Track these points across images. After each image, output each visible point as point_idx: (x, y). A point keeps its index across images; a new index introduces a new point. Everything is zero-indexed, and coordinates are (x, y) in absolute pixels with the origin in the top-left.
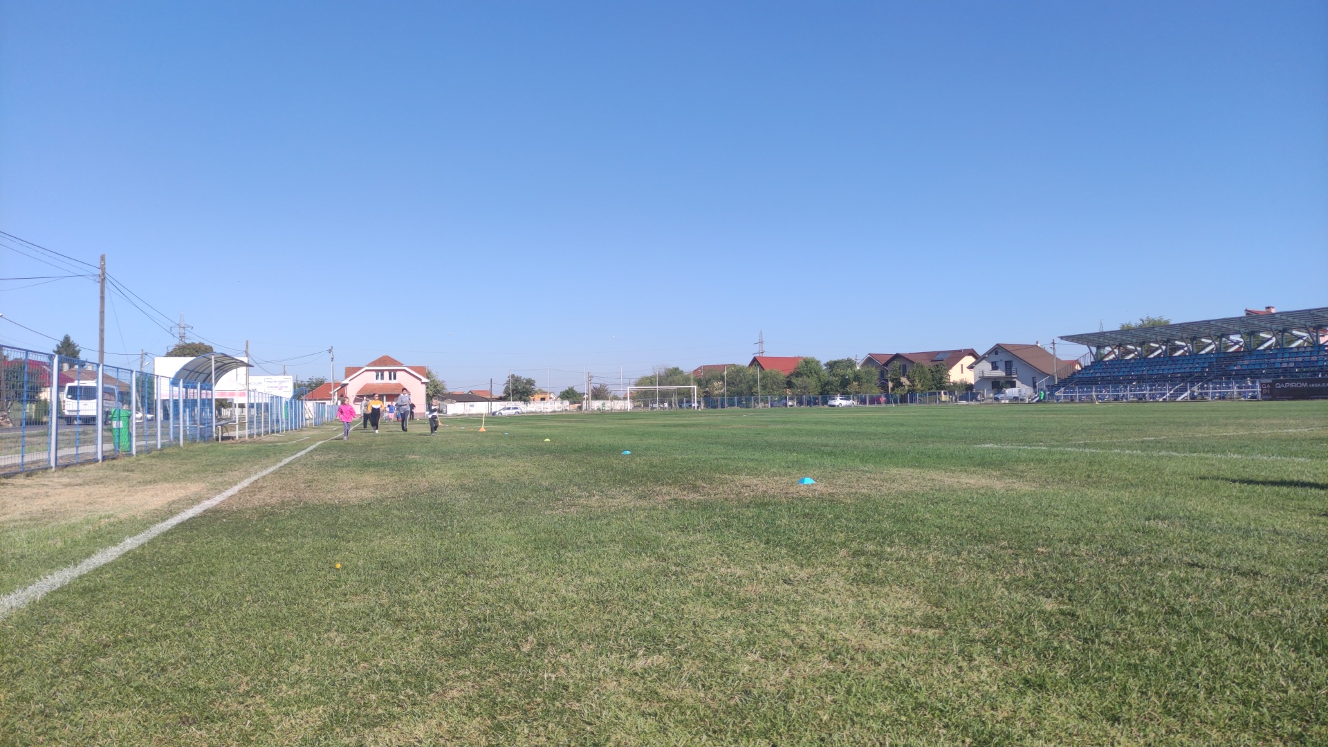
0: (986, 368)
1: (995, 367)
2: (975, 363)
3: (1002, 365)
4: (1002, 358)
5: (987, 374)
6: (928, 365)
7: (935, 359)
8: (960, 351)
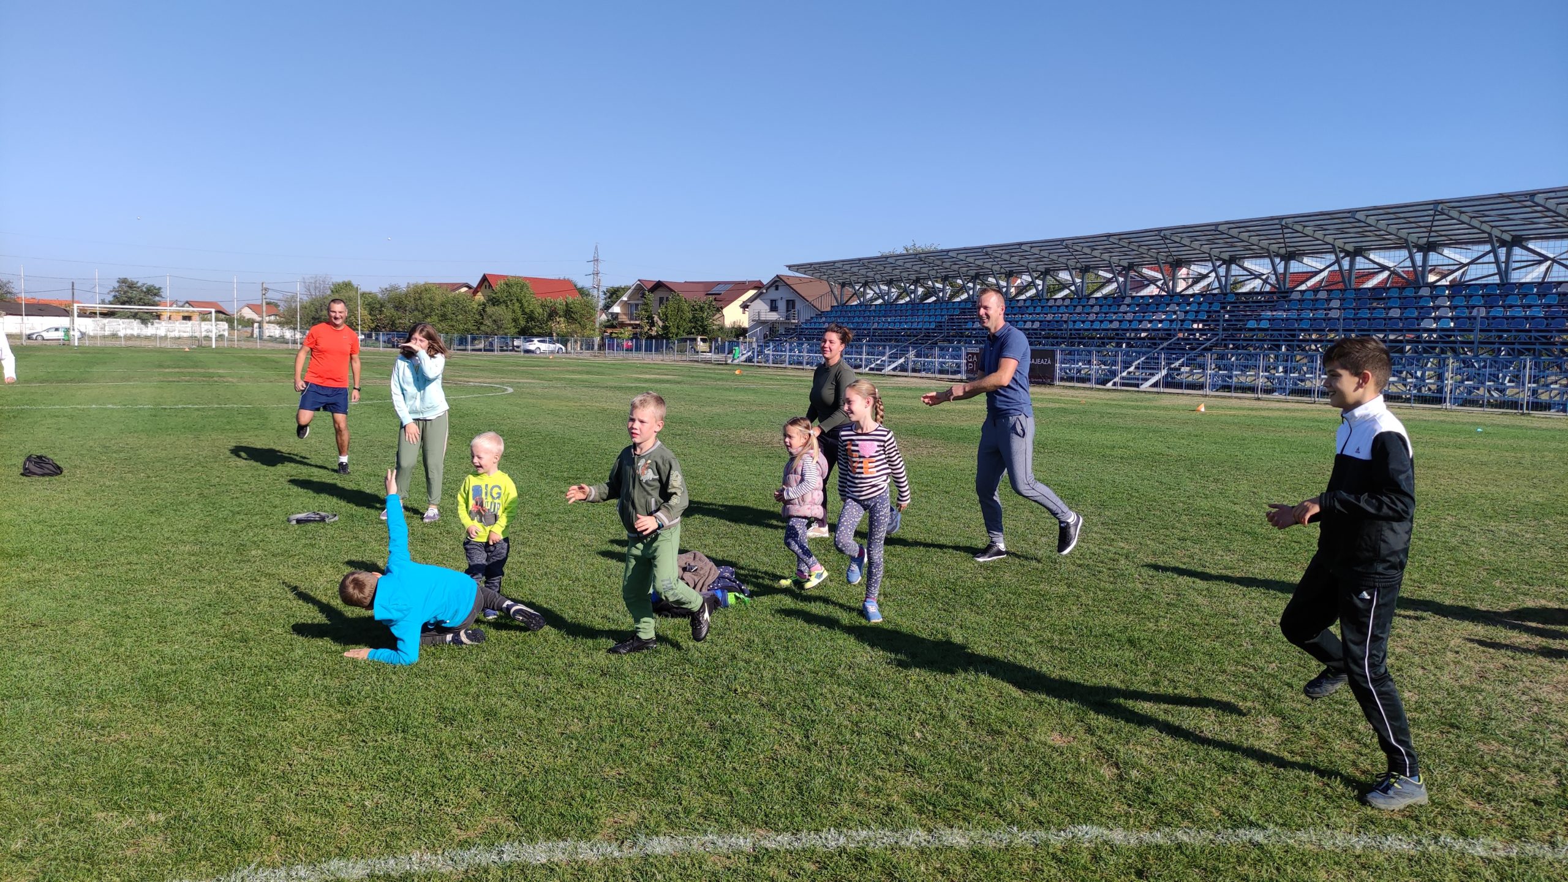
0: (761, 307)
1: (773, 308)
3: (782, 305)
5: (763, 318)
6: (700, 298)
8: (743, 283)
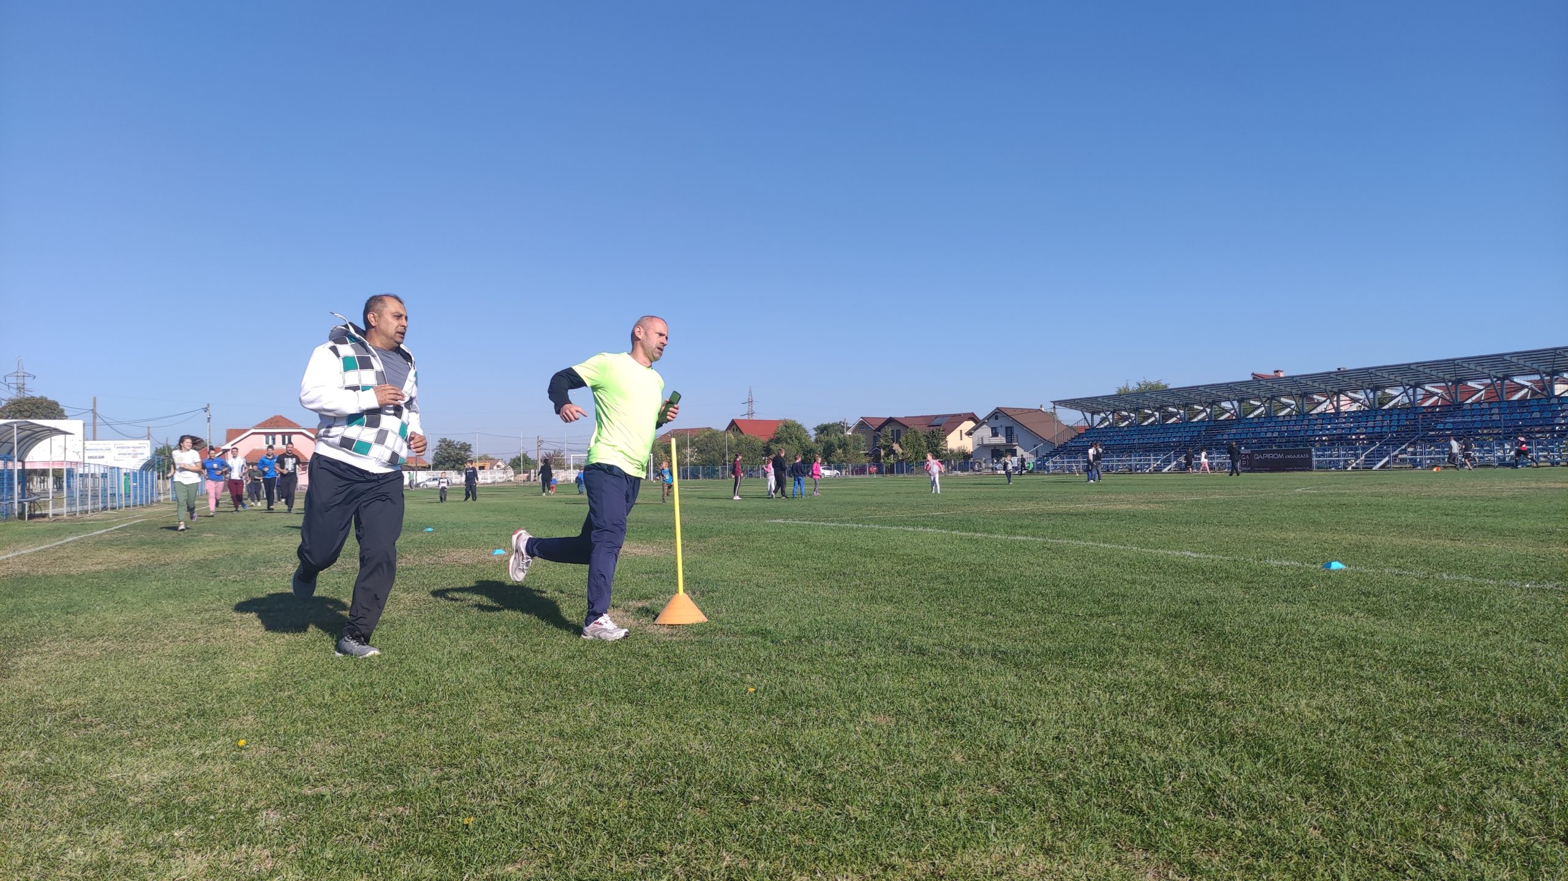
2: (975, 429)
4: (1003, 422)
7: (932, 423)
